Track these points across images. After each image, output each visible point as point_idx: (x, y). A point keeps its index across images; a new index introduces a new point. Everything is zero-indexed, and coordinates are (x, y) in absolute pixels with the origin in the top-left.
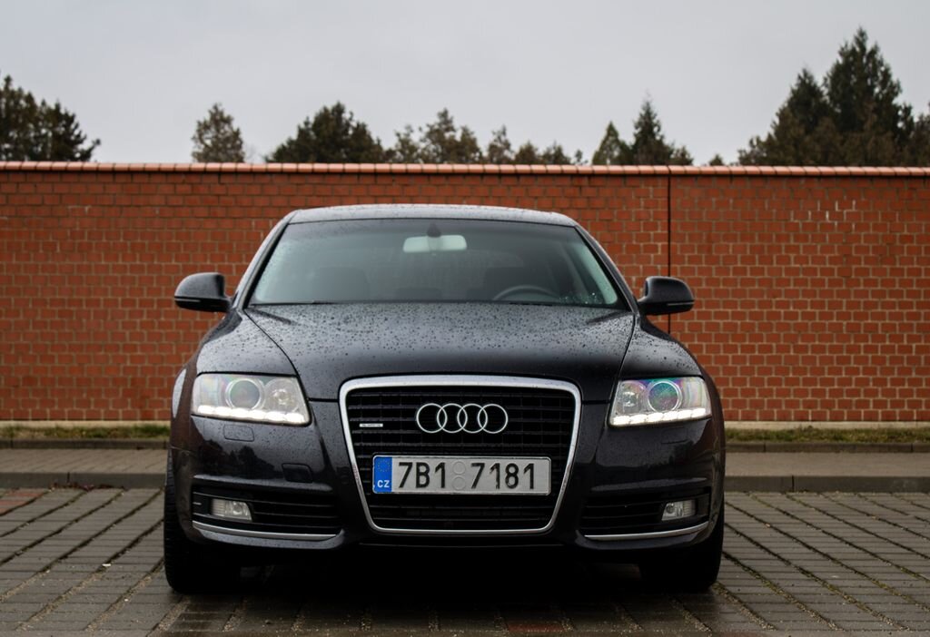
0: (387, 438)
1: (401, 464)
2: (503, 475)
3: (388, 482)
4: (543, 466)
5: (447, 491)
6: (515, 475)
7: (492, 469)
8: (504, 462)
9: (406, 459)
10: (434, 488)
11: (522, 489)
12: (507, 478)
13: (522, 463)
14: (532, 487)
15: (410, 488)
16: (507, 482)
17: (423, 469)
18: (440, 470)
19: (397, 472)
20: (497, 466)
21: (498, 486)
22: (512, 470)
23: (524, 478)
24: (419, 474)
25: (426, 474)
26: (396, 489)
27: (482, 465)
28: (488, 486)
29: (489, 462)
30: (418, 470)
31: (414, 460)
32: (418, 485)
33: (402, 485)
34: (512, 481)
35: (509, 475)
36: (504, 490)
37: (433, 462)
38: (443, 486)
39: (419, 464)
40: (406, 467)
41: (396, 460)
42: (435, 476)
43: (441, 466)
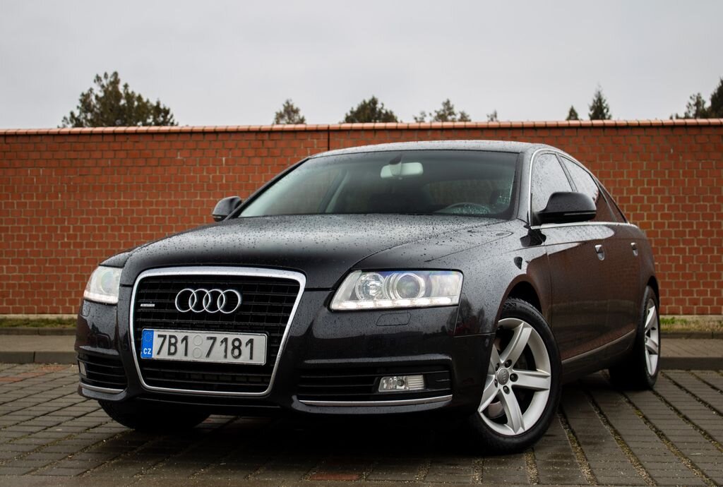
1: (159, 336)
2: (230, 347)
3: (150, 349)
4: (261, 340)
5: (189, 358)
6: (239, 348)
7: (222, 342)
8: (231, 337)
9: (162, 332)
10: (179, 356)
11: (244, 359)
12: (233, 350)
13: (244, 338)
14: (251, 358)
15: (164, 356)
16: (233, 353)
17: (173, 341)
18: (184, 342)
19: (157, 342)
20: (226, 340)
21: (226, 356)
22: (237, 344)
23: (246, 350)
24: (170, 344)
25: (175, 344)
26: (155, 356)
27: (214, 339)
28: (218, 356)
29: (220, 336)
30: (170, 341)
31: (168, 333)
32: (170, 354)
33: (158, 353)
34: (236, 352)
35: (234, 347)
36: (230, 360)
37: (180, 334)
38: (186, 354)
39: (171, 337)
40: (162, 339)
41: (156, 333)
42: (181, 346)
43: (185, 339)
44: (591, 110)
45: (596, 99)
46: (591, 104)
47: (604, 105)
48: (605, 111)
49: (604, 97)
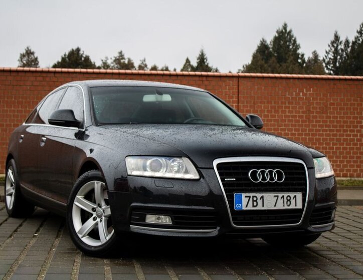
0: (238, 185)
1: (246, 197)
2: (286, 201)
3: (241, 205)
4: (299, 195)
5: (265, 208)
6: (290, 200)
7: (281, 198)
8: (286, 195)
9: (248, 194)
10: (259, 207)
11: (292, 207)
12: (287, 202)
13: (292, 195)
14: (296, 206)
15: (250, 207)
16: (287, 203)
17: (255, 199)
18: (262, 199)
19: (245, 200)
20: (283, 197)
21: (284, 206)
22: (289, 198)
23: (293, 201)
24: (253, 201)
25: (256, 201)
26: (244, 208)
27: (278, 196)
28: (280, 206)
29: (280, 195)
30: (253, 199)
31: (251, 195)
32: (253, 206)
33: (247, 206)
34: (289, 202)
35: (288, 200)
36: (286, 207)
37: (259, 195)
38: (263, 206)
39: (253, 197)
40: (248, 198)
41: (244, 195)
42: (260, 202)
43: (262, 197)
44: (198, 60)
45: (200, 54)
46: (198, 56)
47: (205, 57)
48: (205, 60)
49: (205, 52)
